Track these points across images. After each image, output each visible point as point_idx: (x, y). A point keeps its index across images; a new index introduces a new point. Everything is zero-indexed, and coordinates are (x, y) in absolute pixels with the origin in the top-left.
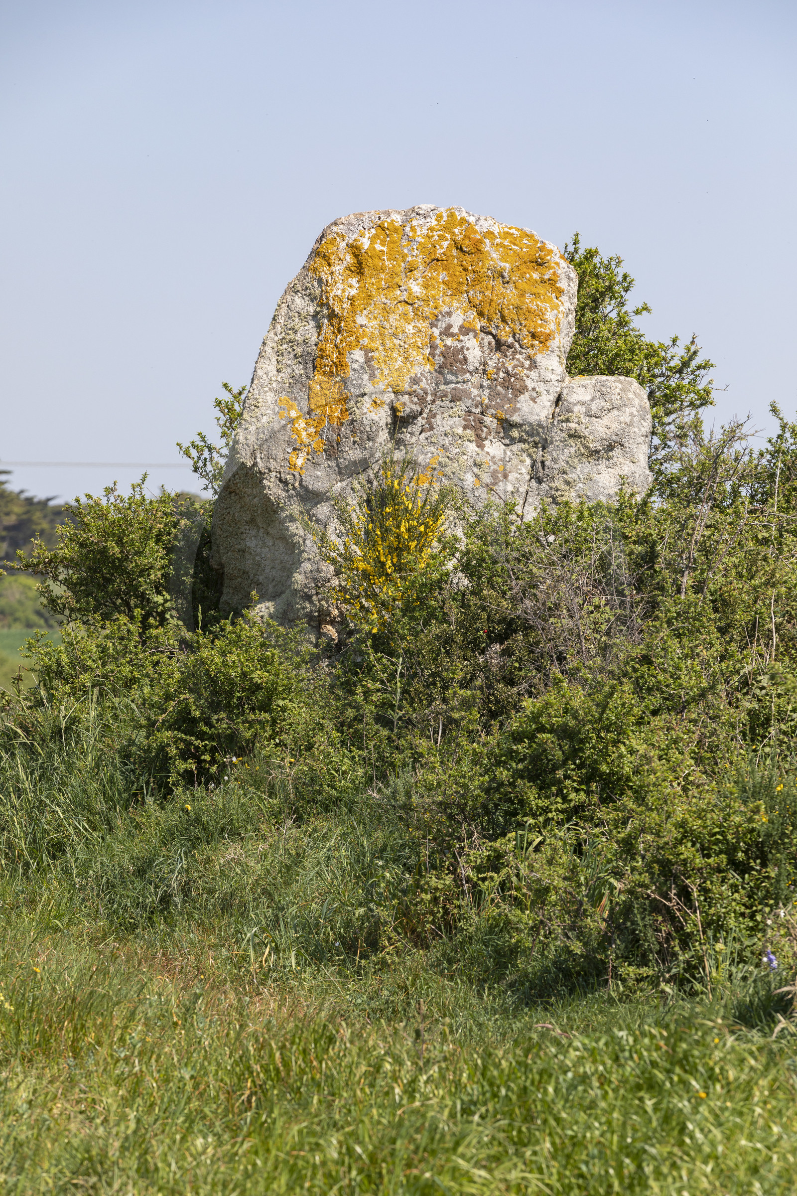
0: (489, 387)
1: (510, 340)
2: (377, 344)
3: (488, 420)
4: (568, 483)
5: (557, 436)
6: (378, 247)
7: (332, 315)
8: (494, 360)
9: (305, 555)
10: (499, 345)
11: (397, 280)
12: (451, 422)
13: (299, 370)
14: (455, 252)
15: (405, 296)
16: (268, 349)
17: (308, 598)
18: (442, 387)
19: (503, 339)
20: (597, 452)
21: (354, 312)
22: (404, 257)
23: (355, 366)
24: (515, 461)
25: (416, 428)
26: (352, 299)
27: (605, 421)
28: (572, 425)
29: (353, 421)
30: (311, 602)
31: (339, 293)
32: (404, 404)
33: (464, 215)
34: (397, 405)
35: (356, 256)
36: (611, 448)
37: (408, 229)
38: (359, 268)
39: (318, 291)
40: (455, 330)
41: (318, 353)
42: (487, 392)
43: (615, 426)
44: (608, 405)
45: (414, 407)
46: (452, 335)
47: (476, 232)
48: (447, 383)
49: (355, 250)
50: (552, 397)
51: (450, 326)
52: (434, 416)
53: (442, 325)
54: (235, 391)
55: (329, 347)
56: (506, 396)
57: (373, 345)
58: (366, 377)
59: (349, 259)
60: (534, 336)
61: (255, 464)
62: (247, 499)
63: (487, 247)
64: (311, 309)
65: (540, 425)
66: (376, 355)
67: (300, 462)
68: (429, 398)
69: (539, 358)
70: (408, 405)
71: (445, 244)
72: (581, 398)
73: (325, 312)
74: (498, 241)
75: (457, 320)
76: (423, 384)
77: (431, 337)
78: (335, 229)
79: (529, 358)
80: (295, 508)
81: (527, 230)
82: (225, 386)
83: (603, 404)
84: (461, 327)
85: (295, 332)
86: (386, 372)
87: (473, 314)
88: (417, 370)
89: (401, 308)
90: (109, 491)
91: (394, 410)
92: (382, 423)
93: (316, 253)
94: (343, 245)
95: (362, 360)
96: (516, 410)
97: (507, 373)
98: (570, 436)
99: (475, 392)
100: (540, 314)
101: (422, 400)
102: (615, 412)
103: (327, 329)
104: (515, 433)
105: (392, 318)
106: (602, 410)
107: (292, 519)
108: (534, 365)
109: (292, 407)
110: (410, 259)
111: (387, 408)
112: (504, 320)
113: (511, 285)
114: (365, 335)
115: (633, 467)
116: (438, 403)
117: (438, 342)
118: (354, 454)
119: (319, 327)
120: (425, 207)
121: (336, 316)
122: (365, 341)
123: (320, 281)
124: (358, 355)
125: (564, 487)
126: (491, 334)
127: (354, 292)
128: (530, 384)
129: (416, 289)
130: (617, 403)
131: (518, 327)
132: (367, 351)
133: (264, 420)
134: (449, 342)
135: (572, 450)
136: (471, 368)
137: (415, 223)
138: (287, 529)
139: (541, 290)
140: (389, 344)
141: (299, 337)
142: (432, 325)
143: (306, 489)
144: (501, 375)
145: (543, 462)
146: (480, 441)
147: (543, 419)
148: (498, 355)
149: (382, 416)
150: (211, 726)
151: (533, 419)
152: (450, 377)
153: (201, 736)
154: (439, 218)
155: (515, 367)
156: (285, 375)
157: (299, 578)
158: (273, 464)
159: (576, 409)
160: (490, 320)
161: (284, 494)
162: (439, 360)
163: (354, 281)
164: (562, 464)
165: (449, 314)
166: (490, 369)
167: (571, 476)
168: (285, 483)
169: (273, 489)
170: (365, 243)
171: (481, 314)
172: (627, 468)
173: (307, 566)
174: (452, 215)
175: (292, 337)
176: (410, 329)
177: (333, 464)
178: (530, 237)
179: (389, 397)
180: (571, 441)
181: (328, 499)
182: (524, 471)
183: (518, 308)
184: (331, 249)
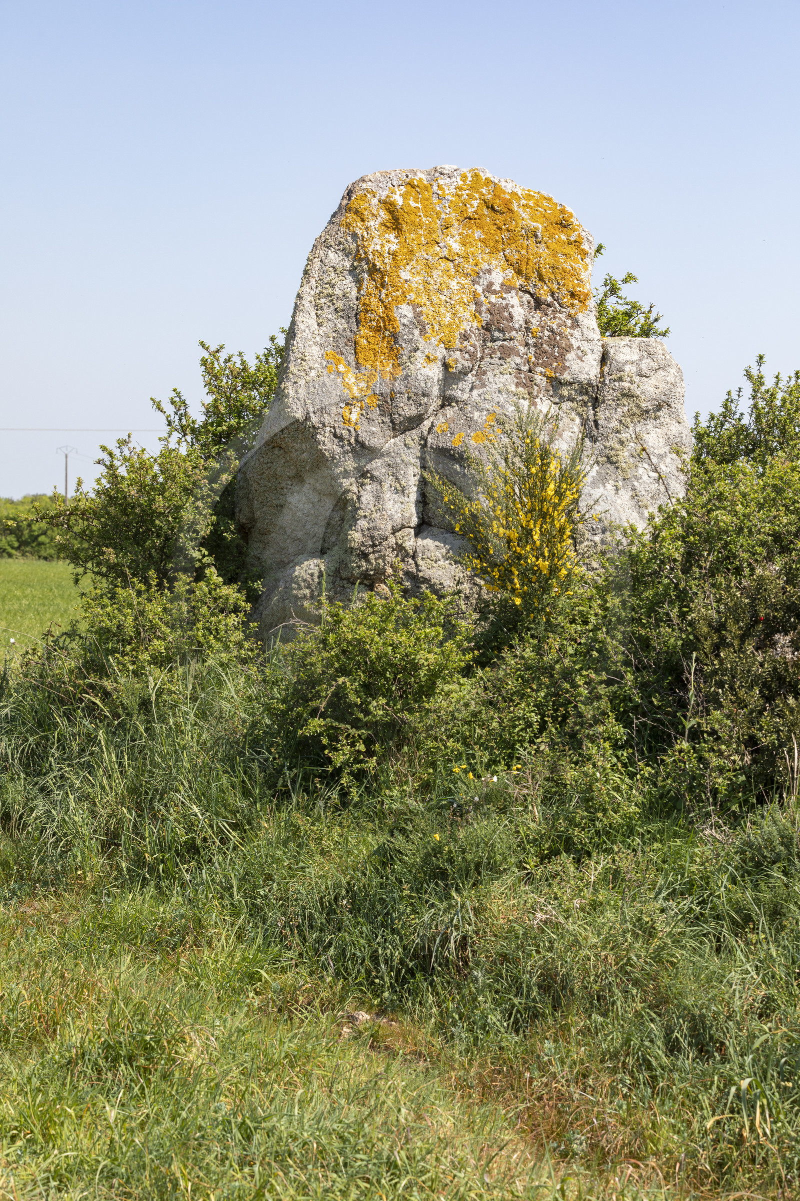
0: (535, 345)
1: (549, 299)
2: (423, 299)
3: (538, 378)
4: (621, 443)
5: (609, 395)
6: (413, 204)
7: (373, 270)
8: (536, 319)
9: (361, 513)
10: (538, 304)
11: (434, 236)
12: (503, 379)
13: (341, 324)
14: (486, 212)
15: (445, 253)
16: (305, 302)
17: (365, 556)
18: (489, 344)
19: (543, 297)
20: (647, 411)
21: (397, 267)
22: (438, 214)
23: (404, 321)
24: (566, 420)
25: (466, 385)
26: (394, 255)
27: (653, 381)
28: (626, 385)
29: (407, 377)
30: (368, 561)
31: (378, 247)
32: (456, 361)
33: (489, 175)
34: (449, 361)
35: (391, 212)
36: (659, 408)
37: (435, 188)
38: (395, 223)
39: (353, 246)
40: (497, 287)
41: (361, 308)
42: (533, 350)
43: (662, 386)
44: (655, 365)
45: (466, 364)
46: (495, 292)
47: (504, 193)
48: (494, 340)
49: (389, 206)
50: (597, 356)
51: (491, 284)
52: (485, 373)
53: (484, 282)
54: (213, 349)
55: (374, 301)
56: (552, 354)
57: (419, 300)
58: (416, 332)
59: (383, 215)
60: (573, 295)
61: (308, 418)
62: (294, 455)
63: (515, 207)
64: (347, 264)
65: (590, 384)
66: (425, 310)
67: (354, 417)
68: (479, 355)
69: (580, 317)
70: (460, 361)
71: (475, 203)
72: (628, 358)
73: (365, 266)
74: (523, 202)
75: (497, 278)
76: (473, 340)
77: (475, 294)
78: (364, 186)
79: (570, 316)
80: (350, 464)
81: (545, 193)
82: (202, 344)
83: (652, 364)
84: (502, 285)
85: (333, 286)
86: (437, 327)
87: (510, 273)
88: (465, 327)
89: (443, 264)
91: (446, 366)
92: (436, 380)
93: (343, 209)
94: (375, 201)
95: (410, 315)
96: (565, 368)
97: (552, 331)
98: (624, 395)
99: (522, 350)
100: (575, 274)
101: (472, 356)
102: (661, 372)
103: (368, 284)
104: (565, 392)
105: (436, 273)
106: (651, 370)
107: (346, 474)
108: (576, 324)
109: (339, 362)
110: (443, 216)
111: (439, 364)
112: (541, 278)
113: (543, 245)
114: (410, 290)
115: (679, 428)
116: (488, 360)
117: (482, 298)
118: (409, 410)
119: (359, 282)
120: (448, 168)
121: (379, 270)
122: (412, 296)
123: (354, 236)
124: (406, 311)
125: (617, 446)
126: (529, 293)
127: (394, 247)
128: (575, 344)
129: (456, 246)
130: (662, 363)
131: (555, 286)
132: (415, 306)
133: (313, 373)
134: (493, 299)
135: (626, 409)
136: (517, 326)
137: (441, 182)
138: (341, 485)
139: (570, 250)
140: (435, 300)
141: (337, 291)
142: (474, 282)
143: (362, 445)
144: (546, 333)
145: (595, 421)
146: (532, 397)
147: (593, 378)
148: (539, 313)
149: (435, 372)
151: (583, 377)
152: (497, 334)
153: (356, 724)
154: (464, 178)
155: (559, 325)
156: (327, 329)
157: (356, 537)
158: (327, 419)
159: (627, 368)
160: (527, 278)
161: (338, 450)
162: (486, 317)
163: (392, 236)
164: (614, 424)
165: (489, 271)
166: (534, 327)
167: (624, 436)
168: (340, 438)
169: (328, 444)
170: (400, 201)
171: (519, 272)
172: (674, 429)
173: (363, 523)
174: (476, 176)
175: (330, 291)
176: (454, 284)
177: (387, 420)
178: (549, 200)
179: (441, 352)
180: (624, 401)
181: (382, 455)
182: (576, 430)
183: (554, 268)
184: (364, 205)
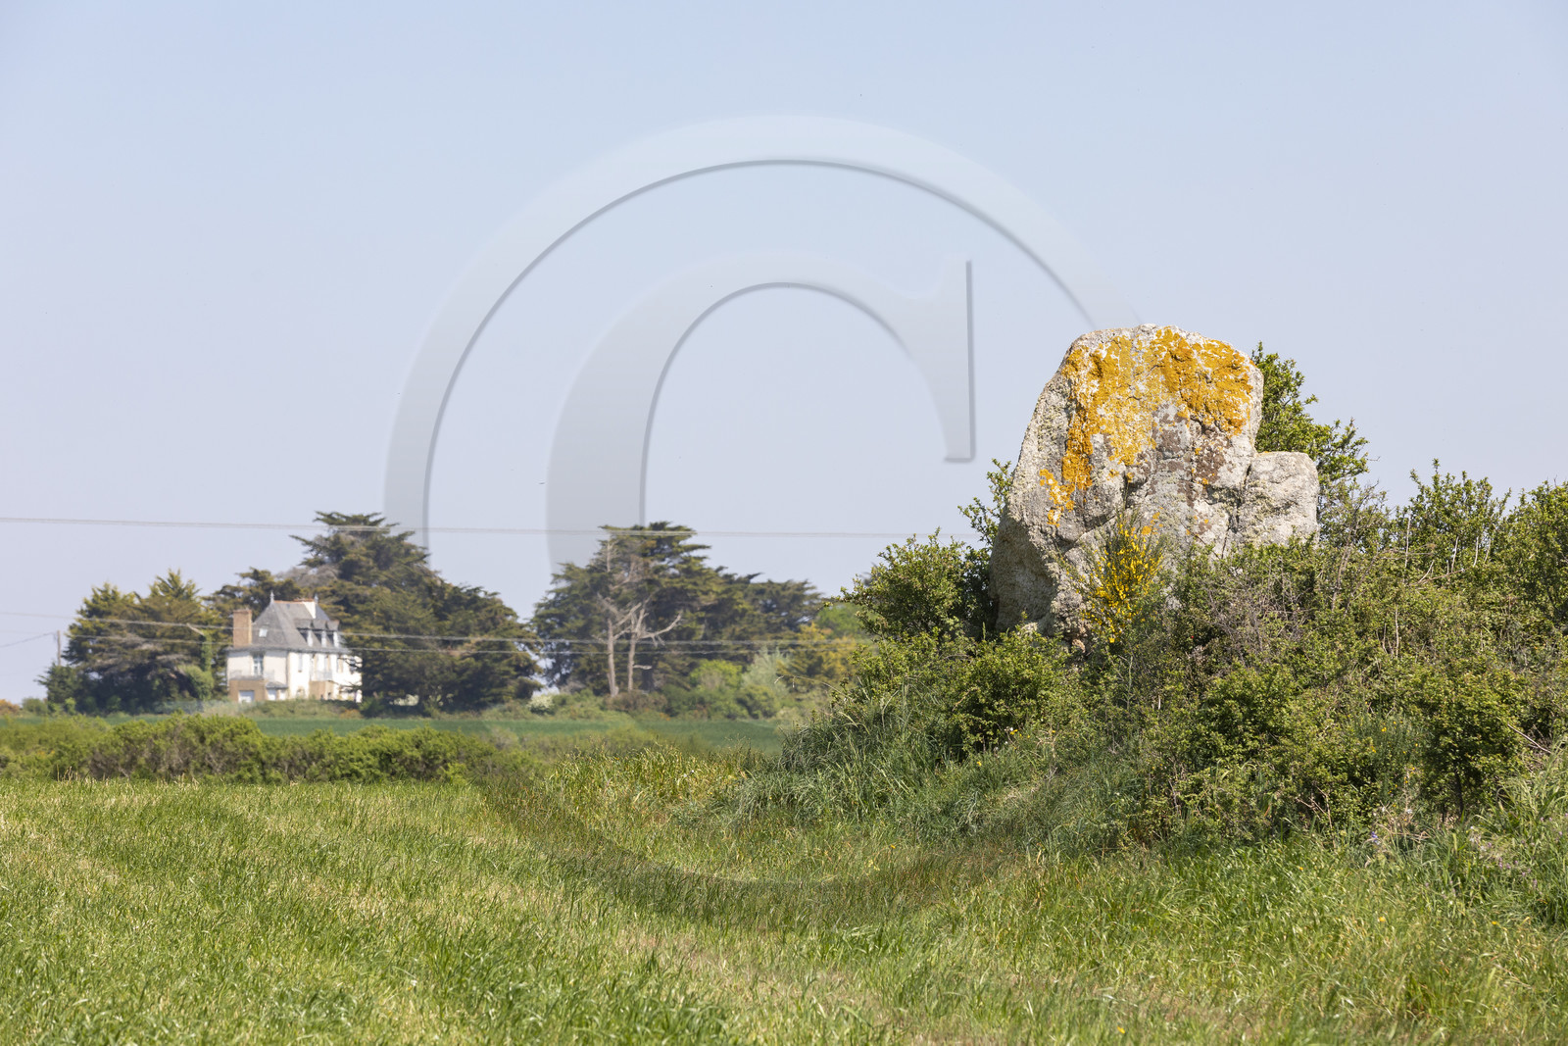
0: (1197, 461)
1: (1213, 425)
2: (1113, 429)
3: (1196, 486)
4: (1256, 532)
5: (1248, 497)
6: (1113, 356)
7: (1079, 408)
8: (1200, 441)
9: (1060, 587)
10: (1204, 430)
11: (1127, 381)
12: (1168, 487)
13: (1055, 449)
14: (1171, 360)
15: (1133, 393)
16: (1031, 433)
17: (1063, 619)
18: (1162, 461)
19: (1207, 425)
20: (1278, 509)
21: (1096, 405)
22: (1132, 364)
23: (1097, 446)
24: (1216, 516)
25: (1142, 492)
26: (1094, 396)
27: (1284, 485)
28: (1259, 489)
29: (1095, 487)
30: (1065, 623)
31: (1084, 391)
32: (1133, 474)
33: (1178, 331)
34: (1129, 475)
35: (1097, 363)
36: (1288, 505)
37: (1135, 343)
38: (1099, 373)
39: (1068, 390)
40: (1171, 418)
41: (1069, 437)
42: (1195, 464)
43: (1291, 490)
44: (1285, 474)
45: (1141, 476)
46: (1169, 422)
47: (1186, 345)
48: (1165, 458)
49: (1096, 359)
50: (1245, 468)
51: (1167, 416)
52: (1156, 483)
53: (1161, 415)
54: (1003, 465)
55: (1077, 431)
56: (1209, 467)
57: (1110, 430)
58: (1105, 454)
59: (1092, 366)
60: (1230, 422)
61: (1022, 520)
62: (1016, 546)
63: (1195, 355)
64: (1064, 403)
65: (1235, 489)
66: (1112, 437)
67: (1056, 517)
68: (1152, 469)
69: (1234, 439)
70: (1136, 475)
71: (1164, 354)
72: (1265, 469)
73: (1074, 405)
74: (1203, 351)
75: (1172, 412)
76: (1148, 459)
77: (1153, 423)
78: (1080, 343)
79: (1227, 439)
80: (1053, 553)
81: (1225, 342)
82: (995, 461)
83: (1282, 473)
84: (1176, 416)
85: (1052, 421)
86: (1120, 450)
87: (1184, 406)
88: (1143, 449)
89: (1131, 402)
90: (910, 541)
91: (1126, 478)
92: (1117, 488)
93: (1066, 361)
94: (1087, 355)
95: (1102, 441)
96: (1217, 478)
97: (1210, 450)
98: (1258, 497)
99: (1186, 465)
100: (1235, 406)
101: (1147, 471)
102: (1291, 479)
103: (1075, 418)
104: (1216, 495)
105: (1124, 409)
106: (1281, 477)
107: (1051, 560)
108: (1230, 444)
109: (1049, 477)
110: (1137, 365)
111: (1121, 477)
112: (1208, 411)
113: (1213, 384)
114: (1103, 422)
115: (1305, 520)
116: (1159, 473)
117: (1158, 427)
118: (1096, 512)
119: (1070, 417)
120: (1148, 326)
121: (1082, 408)
122: (1104, 427)
123: (1070, 382)
124: (1099, 438)
125: (1254, 535)
126: (1197, 420)
127: (1095, 390)
128: (1227, 458)
129: (1142, 387)
130: (1292, 470)
131: (1218, 416)
132: (1106, 434)
133: (1029, 486)
134: (1167, 427)
135: (1259, 508)
136: (1183, 447)
137: (1140, 338)
138: (1047, 568)
139: (1235, 387)
140: (1122, 429)
141: (1055, 425)
142: (1154, 415)
143: (1061, 537)
144: (1206, 451)
145: (1237, 517)
146: (1190, 501)
147: (1237, 485)
148: (1204, 436)
149: (1117, 483)
150: (994, 710)
151: (1230, 485)
152: (1167, 453)
153: (987, 717)
154: (1159, 334)
155: (1216, 445)
156: (1044, 453)
157: (1056, 604)
158: (1035, 520)
159: (1262, 477)
160: (1197, 411)
161: (1044, 542)
162: (1159, 441)
163: (1095, 382)
164: (1251, 518)
165: (1167, 406)
166: (1197, 447)
167: (1257, 527)
168: (1045, 533)
169: (1037, 539)
170: (1104, 354)
171: (1190, 406)
172: (1299, 521)
173: (1062, 595)
174: (1168, 332)
175: (1049, 424)
176: (1137, 418)
177: (1081, 519)
178: (1228, 347)
179: (1122, 468)
180: (1258, 501)
181: (1077, 545)
182: (1223, 523)
183: (1218, 401)
184: (1078, 358)
